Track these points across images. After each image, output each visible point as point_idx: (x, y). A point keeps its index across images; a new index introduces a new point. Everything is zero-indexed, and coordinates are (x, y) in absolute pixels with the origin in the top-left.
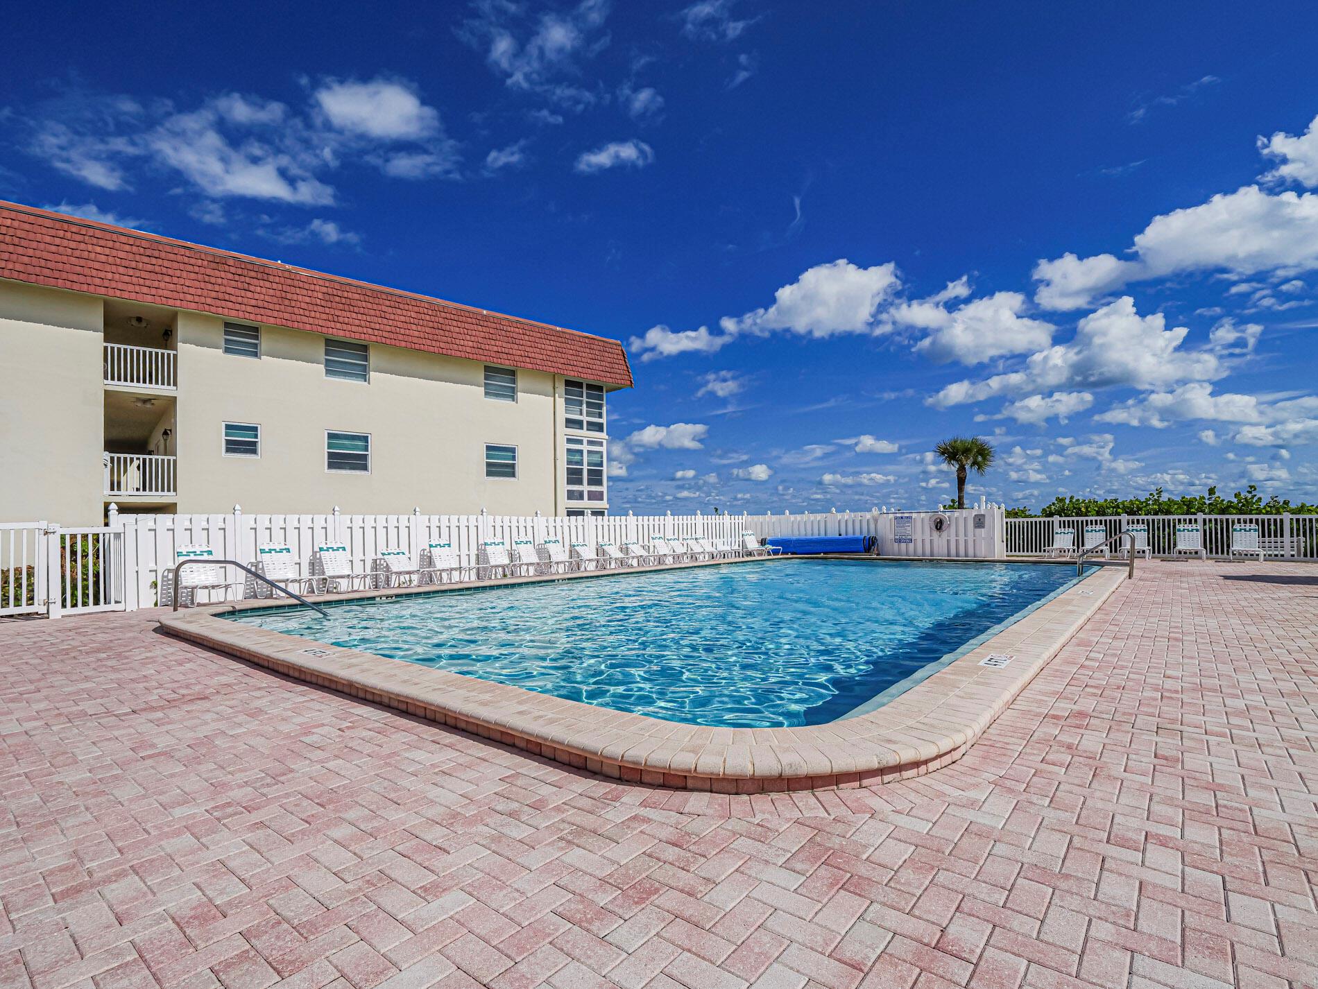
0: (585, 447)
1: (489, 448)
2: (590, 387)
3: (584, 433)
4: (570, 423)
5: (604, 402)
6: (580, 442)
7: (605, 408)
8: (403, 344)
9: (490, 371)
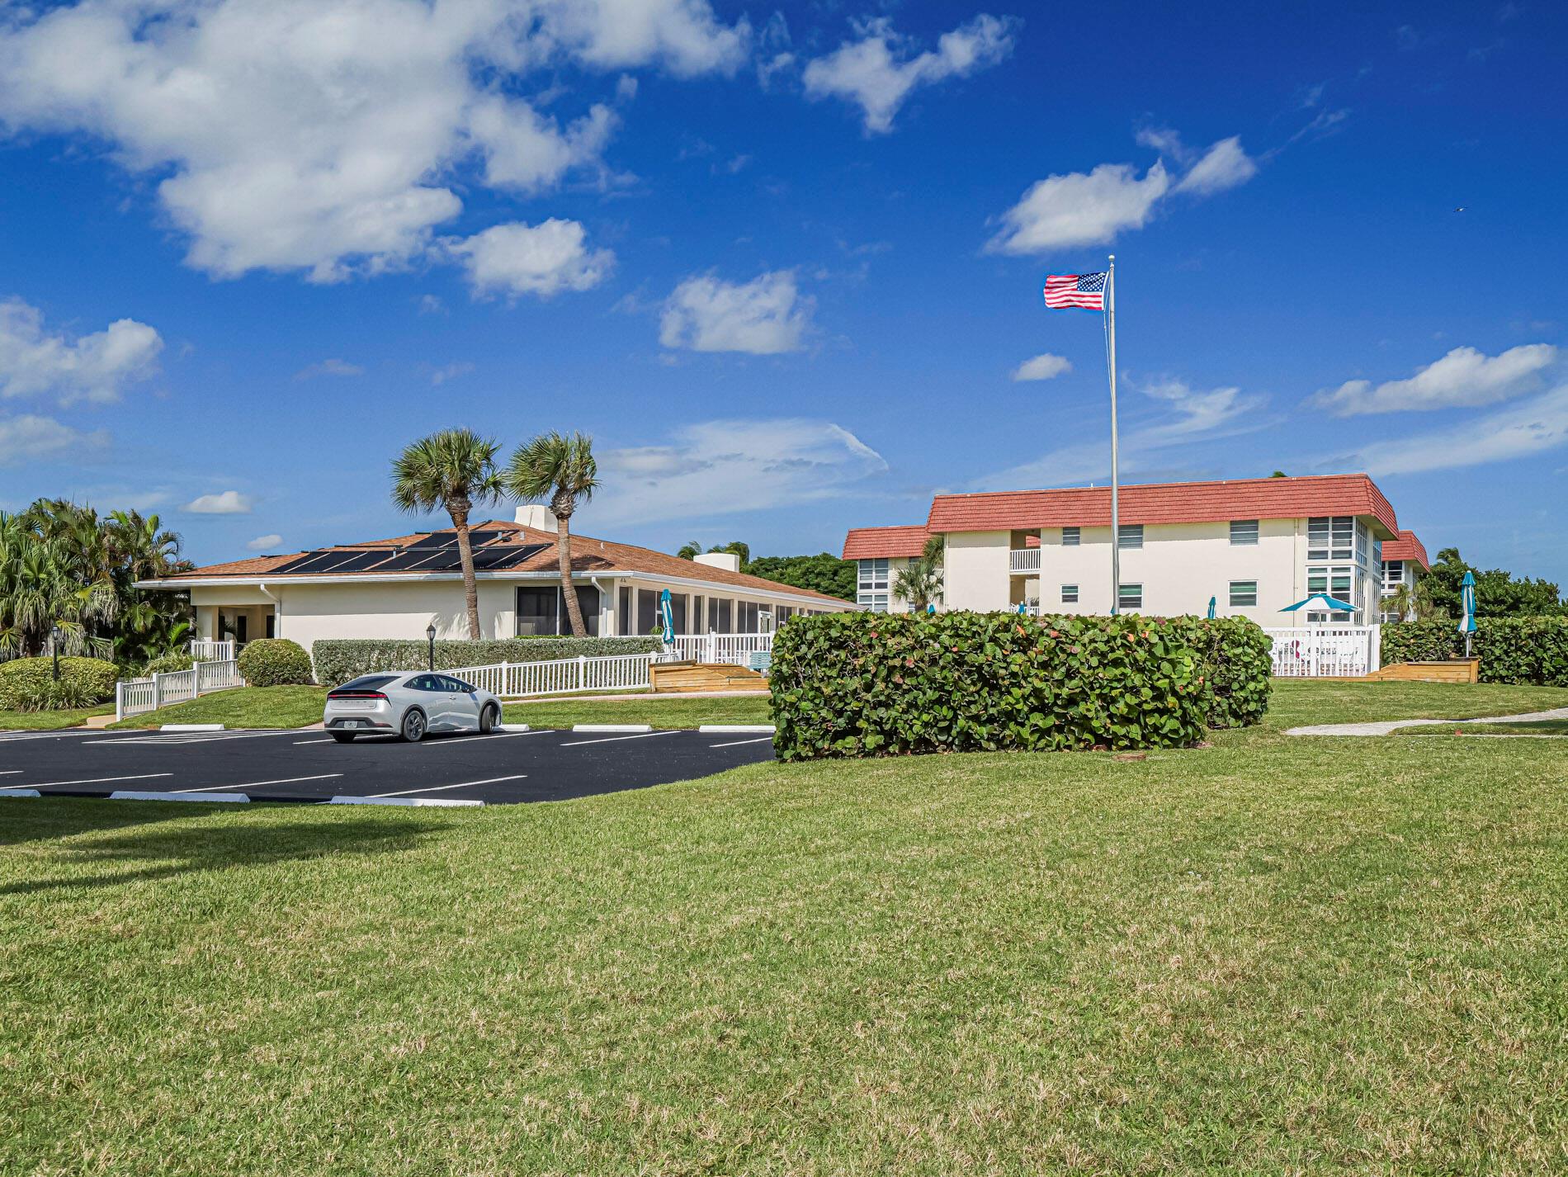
0: (1329, 575)
1: (1232, 584)
2: (1335, 519)
3: (1330, 562)
4: (1313, 555)
5: (1354, 531)
6: (1325, 570)
7: (1354, 537)
8: (1157, 522)
9: (1235, 525)
